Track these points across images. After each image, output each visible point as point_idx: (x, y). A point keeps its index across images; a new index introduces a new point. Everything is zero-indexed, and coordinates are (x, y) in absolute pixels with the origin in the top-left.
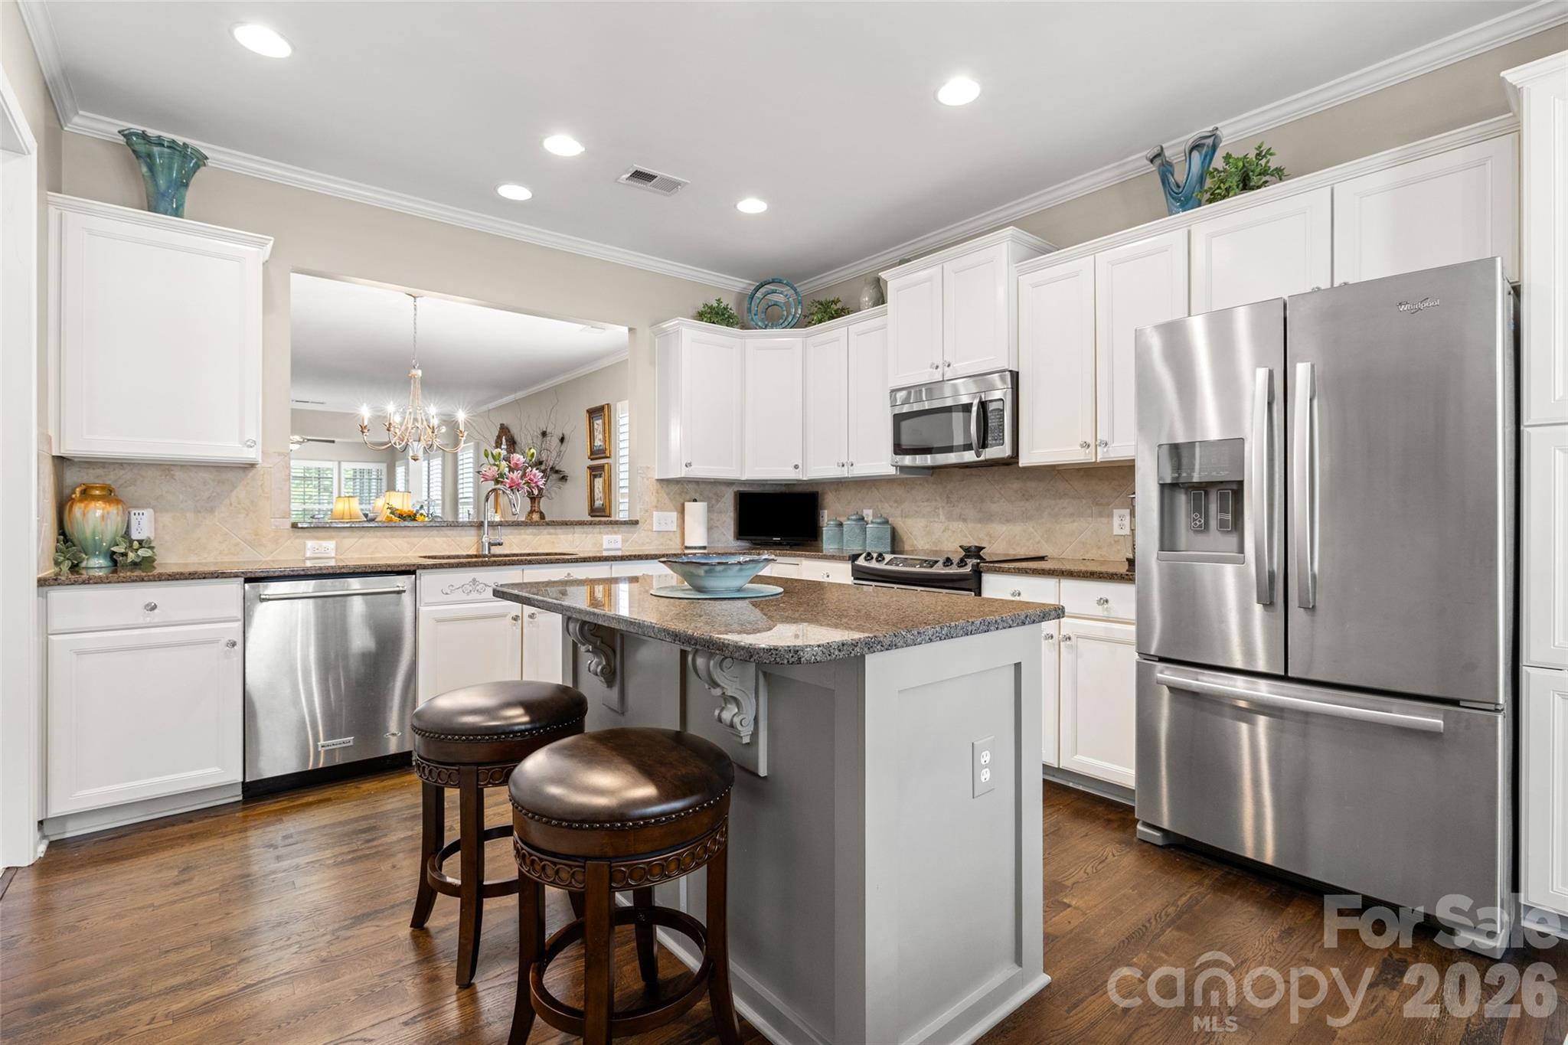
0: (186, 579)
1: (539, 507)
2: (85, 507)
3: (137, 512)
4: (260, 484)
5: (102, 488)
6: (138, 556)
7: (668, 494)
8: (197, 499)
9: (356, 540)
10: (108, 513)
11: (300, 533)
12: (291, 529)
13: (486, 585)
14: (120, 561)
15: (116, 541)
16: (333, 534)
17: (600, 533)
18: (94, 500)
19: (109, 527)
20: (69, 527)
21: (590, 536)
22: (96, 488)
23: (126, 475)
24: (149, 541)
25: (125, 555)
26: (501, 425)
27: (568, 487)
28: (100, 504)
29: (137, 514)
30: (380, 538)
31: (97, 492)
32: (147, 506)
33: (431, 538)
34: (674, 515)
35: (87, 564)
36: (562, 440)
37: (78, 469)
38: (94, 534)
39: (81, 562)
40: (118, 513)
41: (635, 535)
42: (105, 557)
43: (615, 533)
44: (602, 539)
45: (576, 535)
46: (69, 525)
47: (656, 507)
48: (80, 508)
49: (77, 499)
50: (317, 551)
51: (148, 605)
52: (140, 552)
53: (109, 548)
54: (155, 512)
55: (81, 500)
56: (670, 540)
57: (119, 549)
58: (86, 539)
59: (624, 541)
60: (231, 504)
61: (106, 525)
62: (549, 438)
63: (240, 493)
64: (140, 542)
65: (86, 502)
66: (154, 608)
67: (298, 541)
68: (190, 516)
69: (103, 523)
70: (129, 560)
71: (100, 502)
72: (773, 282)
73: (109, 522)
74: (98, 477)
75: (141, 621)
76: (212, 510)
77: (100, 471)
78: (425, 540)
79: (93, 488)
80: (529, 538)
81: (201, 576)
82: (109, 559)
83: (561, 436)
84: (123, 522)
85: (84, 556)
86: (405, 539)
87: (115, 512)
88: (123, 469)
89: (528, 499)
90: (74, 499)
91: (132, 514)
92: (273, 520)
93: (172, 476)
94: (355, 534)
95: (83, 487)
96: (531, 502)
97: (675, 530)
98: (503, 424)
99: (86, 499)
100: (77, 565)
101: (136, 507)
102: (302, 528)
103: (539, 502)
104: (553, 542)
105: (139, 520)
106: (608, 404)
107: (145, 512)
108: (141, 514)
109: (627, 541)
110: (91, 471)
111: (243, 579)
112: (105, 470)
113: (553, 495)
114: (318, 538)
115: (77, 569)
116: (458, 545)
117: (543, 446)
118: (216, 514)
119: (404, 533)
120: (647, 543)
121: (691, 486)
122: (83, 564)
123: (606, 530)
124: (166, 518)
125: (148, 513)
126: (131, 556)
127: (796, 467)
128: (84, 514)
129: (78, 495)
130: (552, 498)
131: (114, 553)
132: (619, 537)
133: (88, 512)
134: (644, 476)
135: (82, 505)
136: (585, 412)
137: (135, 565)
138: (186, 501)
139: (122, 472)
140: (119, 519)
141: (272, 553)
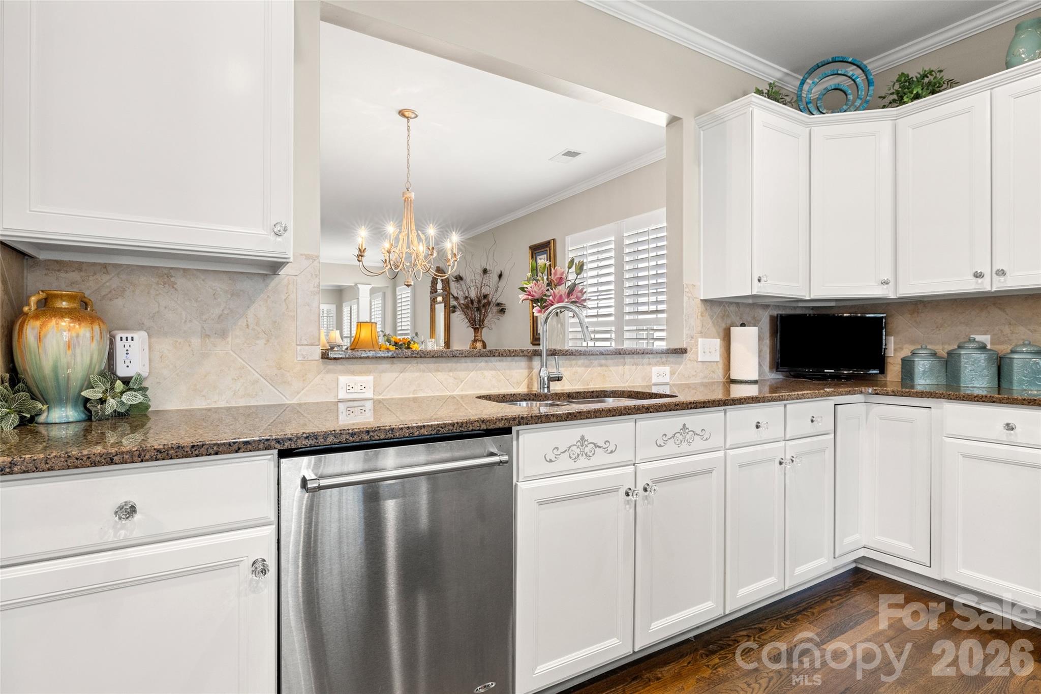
0: (187, 456)
1: (481, 336)
2: (42, 326)
3: (124, 336)
4: (284, 298)
5: (71, 298)
6: (122, 403)
7: (711, 317)
8: (204, 317)
9: (395, 375)
10: (78, 336)
11: (332, 366)
12: (321, 360)
13: (596, 446)
14: (97, 412)
15: (90, 382)
16: (371, 366)
17: (650, 364)
18: (55, 316)
19: (79, 359)
20: (20, 359)
21: (639, 367)
22: (61, 297)
23: (111, 281)
24: (140, 379)
25: (102, 401)
26: (437, 267)
27: (506, 318)
28: (65, 323)
29: (124, 339)
30: (424, 371)
31: (64, 304)
32: (140, 327)
33: (479, 372)
34: (716, 343)
35: (47, 416)
36: (500, 276)
37: (45, 272)
38: (55, 369)
39: (38, 415)
40: (92, 338)
41: (682, 367)
42: (75, 405)
43: (664, 364)
44: (651, 372)
45: (626, 367)
46: (19, 357)
47: (701, 333)
48: (33, 329)
49: (31, 314)
50: (352, 390)
51: (121, 508)
52: (124, 398)
53: (79, 394)
54: (149, 336)
55: (36, 317)
56: (713, 372)
57: (93, 394)
58: (44, 377)
59: (672, 373)
60: (248, 326)
61: (74, 355)
62: (488, 275)
63: (259, 310)
64: (126, 381)
65: (43, 319)
66: (133, 510)
67: (330, 377)
68: (196, 341)
69: (69, 352)
70: (109, 411)
71: (67, 320)
72: (834, 61)
73: (78, 351)
74: (72, 283)
75: (110, 537)
76: (223, 334)
77: (74, 276)
78: (473, 374)
79: (56, 296)
80: (580, 370)
81: (211, 451)
82: (82, 409)
83: (500, 273)
84: (100, 352)
85: (40, 406)
86: (451, 374)
87: (88, 335)
88: (107, 273)
89: (472, 330)
90: (27, 314)
91: (118, 338)
92: (299, 348)
93: (173, 285)
94: (395, 366)
95: (42, 295)
96: (475, 332)
97: (718, 360)
98: (439, 267)
99: (44, 314)
100: (32, 419)
101: (125, 329)
102: (335, 359)
103: (481, 333)
104: (604, 375)
105: (127, 347)
106: (554, 240)
107: (135, 336)
108: (130, 339)
109: (674, 374)
110: (63, 275)
111: (276, 451)
112: (83, 274)
113: (493, 326)
114: (353, 373)
115: (31, 426)
116: (508, 380)
117: (484, 282)
118: (229, 339)
119: (449, 365)
120: (693, 376)
121: (733, 308)
122: (42, 418)
123: (655, 360)
124: (165, 345)
125: (140, 336)
126: (112, 404)
127: (886, 283)
128: (39, 339)
129: (33, 308)
130: (492, 329)
131: (87, 400)
132: (667, 369)
133: (45, 336)
134: (690, 295)
135: (38, 323)
136: (528, 248)
137: (118, 416)
138: (191, 321)
139: (105, 278)
140: (94, 346)
141: (298, 393)
